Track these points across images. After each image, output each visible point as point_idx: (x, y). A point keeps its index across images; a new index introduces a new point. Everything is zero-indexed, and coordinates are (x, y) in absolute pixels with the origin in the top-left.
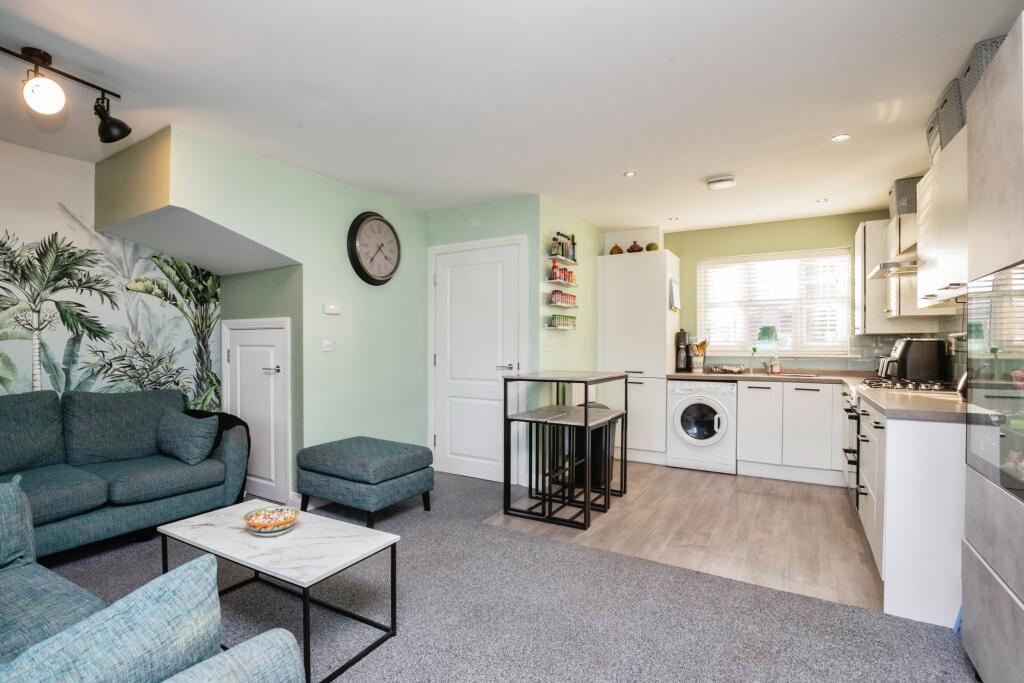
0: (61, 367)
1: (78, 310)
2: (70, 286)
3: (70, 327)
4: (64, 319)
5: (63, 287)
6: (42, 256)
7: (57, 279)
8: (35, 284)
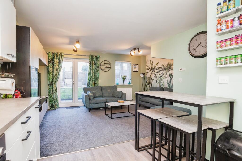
0: (169, 83)
1: (171, 74)
2: (170, 70)
3: (170, 77)
4: (170, 76)
5: (170, 71)
6: (167, 66)
7: (169, 69)
8: (166, 71)
